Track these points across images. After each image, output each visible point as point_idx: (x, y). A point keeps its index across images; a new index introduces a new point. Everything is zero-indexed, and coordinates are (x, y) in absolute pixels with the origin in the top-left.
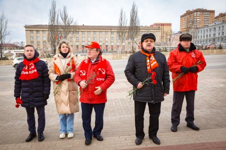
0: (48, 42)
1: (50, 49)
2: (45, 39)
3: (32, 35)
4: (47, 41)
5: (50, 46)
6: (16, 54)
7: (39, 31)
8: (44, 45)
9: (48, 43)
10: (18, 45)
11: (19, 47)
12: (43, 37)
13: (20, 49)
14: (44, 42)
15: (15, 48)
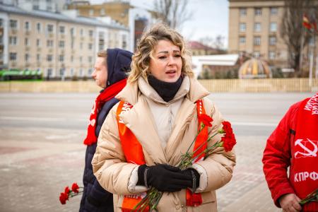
0: (283, 35)
1: (284, 55)
2: (275, 28)
3: (243, 18)
4: (278, 35)
5: (286, 47)
6: (203, 66)
7: (260, 8)
8: (270, 45)
9: (280, 39)
10: (210, 44)
11: (211, 49)
12: (270, 23)
13: (212, 54)
14: (270, 36)
15: (203, 52)
